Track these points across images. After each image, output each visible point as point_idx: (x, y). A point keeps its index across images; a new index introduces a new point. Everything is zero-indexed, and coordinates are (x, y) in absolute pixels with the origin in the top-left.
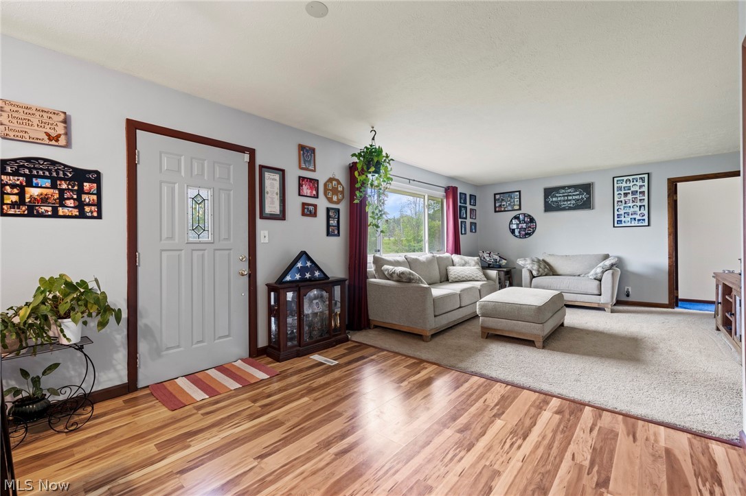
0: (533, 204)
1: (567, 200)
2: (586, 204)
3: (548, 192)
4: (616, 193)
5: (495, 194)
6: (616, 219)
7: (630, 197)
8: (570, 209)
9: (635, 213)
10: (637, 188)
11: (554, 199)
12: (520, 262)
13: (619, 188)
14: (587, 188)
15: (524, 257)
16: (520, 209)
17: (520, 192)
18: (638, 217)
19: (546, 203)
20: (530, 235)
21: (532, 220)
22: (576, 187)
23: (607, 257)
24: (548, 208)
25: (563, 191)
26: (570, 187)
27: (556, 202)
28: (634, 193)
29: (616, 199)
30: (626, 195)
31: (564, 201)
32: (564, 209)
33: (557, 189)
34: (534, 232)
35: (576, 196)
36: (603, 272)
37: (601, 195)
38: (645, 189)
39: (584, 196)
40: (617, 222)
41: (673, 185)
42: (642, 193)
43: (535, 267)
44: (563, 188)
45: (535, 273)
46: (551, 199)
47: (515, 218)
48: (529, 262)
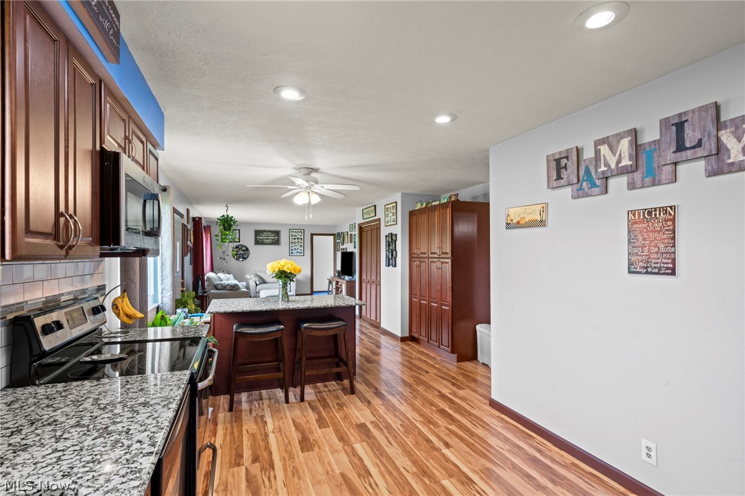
0: (248, 239)
1: (268, 239)
2: (277, 242)
3: (257, 233)
4: (291, 238)
7: (296, 240)
8: (269, 244)
9: (298, 249)
10: (299, 236)
11: (261, 237)
12: (248, 277)
13: (292, 236)
14: (277, 233)
15: (249, 273)
16: (239, 242)
17: (239, 230)
18: (300, 251)
19: (256, 239)
20: (245, 259)
21: (247, 249)
22: (273, 232)
24: (257, 242)
25: (265, 233)
26: (269, 231)
27: (262, 239)
28: (298, 239)
29: (291, 241)
30: (295, 239)
31: (266, 239)
32: (266, 244)
33: (262, 232)
34: (248, 257)
35: (272, 237)
37: (284, 238)
38: (302, 237)
39: (276, 237)
40: (291, 253)
41: (312, 235)
42: (301, 239)
43: (257, 279)
44: (265, 231)
45: (258, 283)
46: (259, 238)
47: (237, 247)
48: (253, 276)
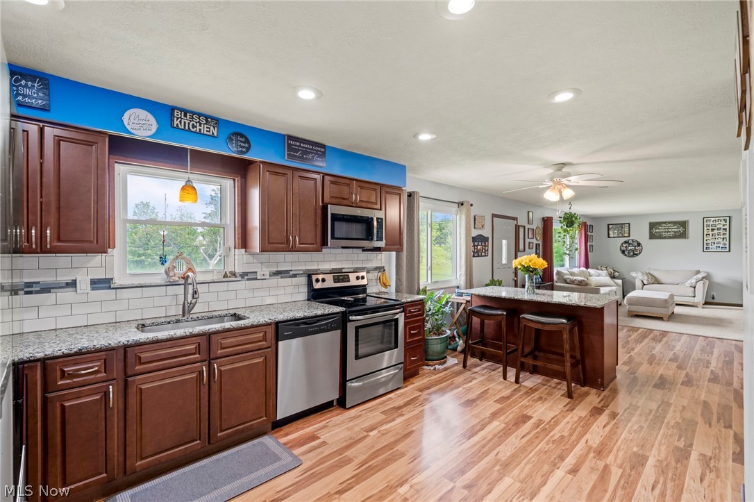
0: (640, 233)
1: (667, 232)
2: (683, 235)
3: (653, 226)
4: (705, 228)
5: (608, 225)
6: (705, 246)
7: (716, 232)
8: (670, 238)
9: (719, 243)
10: (721, 226)
11: (657, 231)
12: (634, 274)
13: (708, 226)
14: (683, 224)
15: (636, 271)
16: (629, 236)
17: (629, 224)
18: (721, 246)
19: (651, 233)
20: (637, 255)
21: (639, 244)
22: (675, 223)
23: (698, 272)
24: (652, 236)
25: (664, 225)
26: (670, 223)
27: (659, 232)
28: (719, 229)
29: (705, 233)
30: (713, 230)
31: (665, 232)
32: (665, 238)
33: (660, 224)
34: (640, 253)
35: (675, 229)
36: (697, 282)
37: (694, 229)
38: (727, 227)
39: (681, 230)
40: (705, 249)
42: (725, 229)
43: (646, 278)
44: (665, 223)
45: (645, 282)
46: (654, 231)
47: (625, 242)
48: (640, 274)
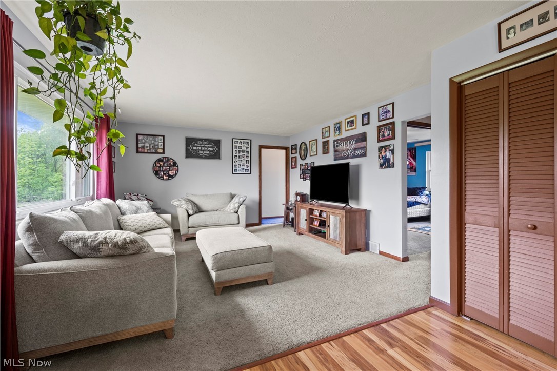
0: (175, 150)
1: (204, 150)
2: (216, 155)
3: (190, 141)
4: (234, 150)
5: (137, 135)
6: (234, 168)
7: (241, 154)
8: (206, 157)
10: (244, 148)
11: (194, 148)
12: (176, 203)
13: (236, 147)
14: (217, 143)
15: (178, 198)
16: (163, 153)
17: (163, 136)
18: (245, 168)
19: (187, 150)
20: (172, 177)
21: (175, 164)
22: (210, 141)
23: (232, 197)
24: (189, 155)
25: (201, 142)
26: (206, 140)
27: (196, 150)
28: (244, 151)
29: (234, 154)
30: (239, 152)
31: (201, 150)
32: (201, 157)
33: (196, 140)
34: (176, 175)
35: (210, 148)
36: (239, 207)
37: (225, 149)
38: (249, 150)
39: (215, 149)
40: (234, 170)
41: (261, 147)
42: (247, 152)
43: (190, 207)
44: (201, 140)
45: (191, 212)
46: (191, 148)
47: (159, 160)
48: (183, 202)
